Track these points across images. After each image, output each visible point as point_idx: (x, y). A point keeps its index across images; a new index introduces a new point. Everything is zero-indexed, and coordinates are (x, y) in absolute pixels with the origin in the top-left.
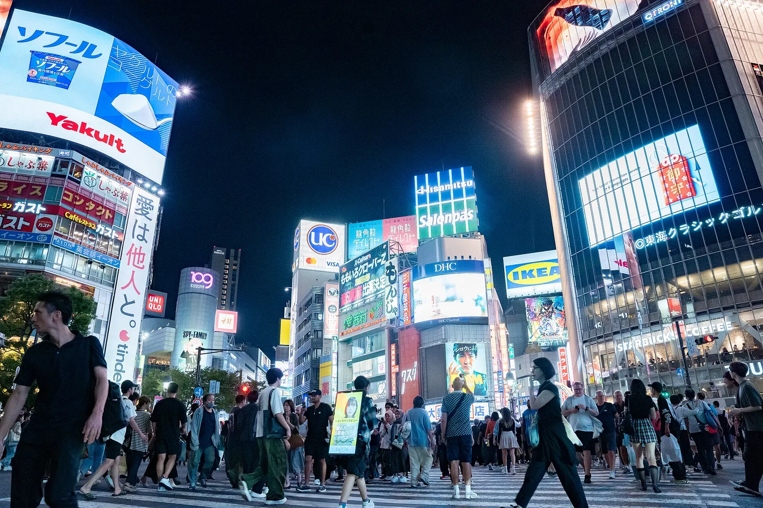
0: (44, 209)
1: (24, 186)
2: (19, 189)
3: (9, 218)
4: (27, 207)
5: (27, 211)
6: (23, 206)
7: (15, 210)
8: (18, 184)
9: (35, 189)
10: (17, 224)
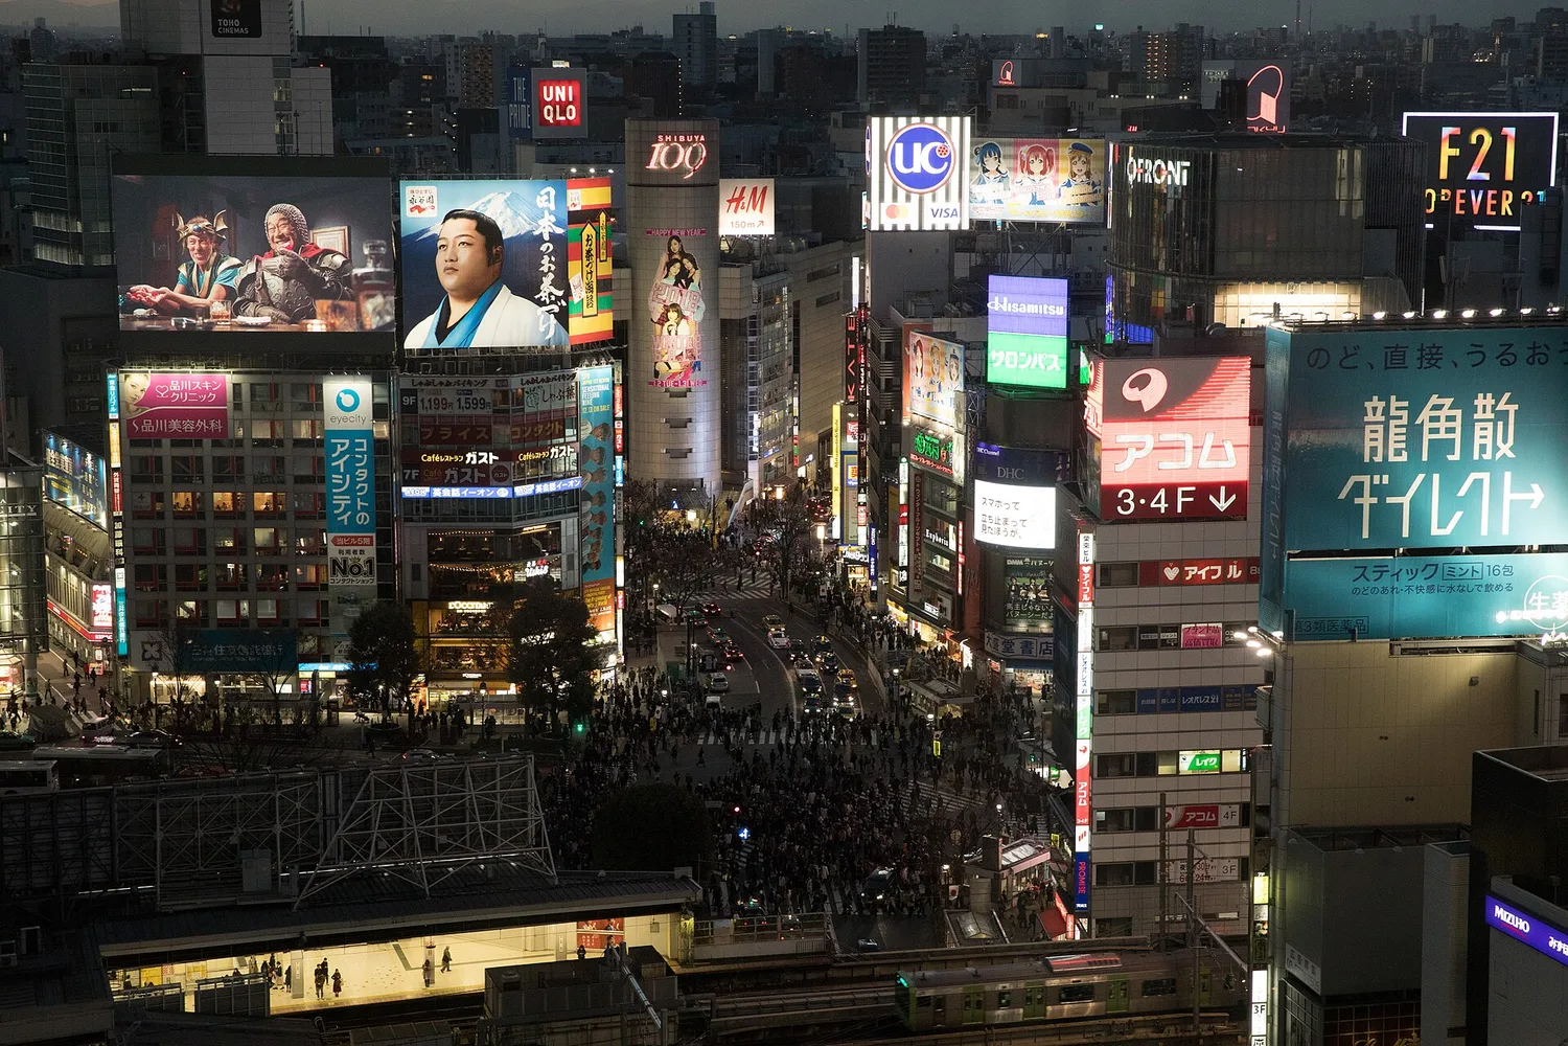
0: (497, 458)
1: (469, 429)
2: (464, 434)
3: (463, 470)
4: (479, 458)
5: (480, 462)
6: (475, 457)
7: (467, 462)
8: (462, 428)
9: (481, 431)
10: (472, 477)
